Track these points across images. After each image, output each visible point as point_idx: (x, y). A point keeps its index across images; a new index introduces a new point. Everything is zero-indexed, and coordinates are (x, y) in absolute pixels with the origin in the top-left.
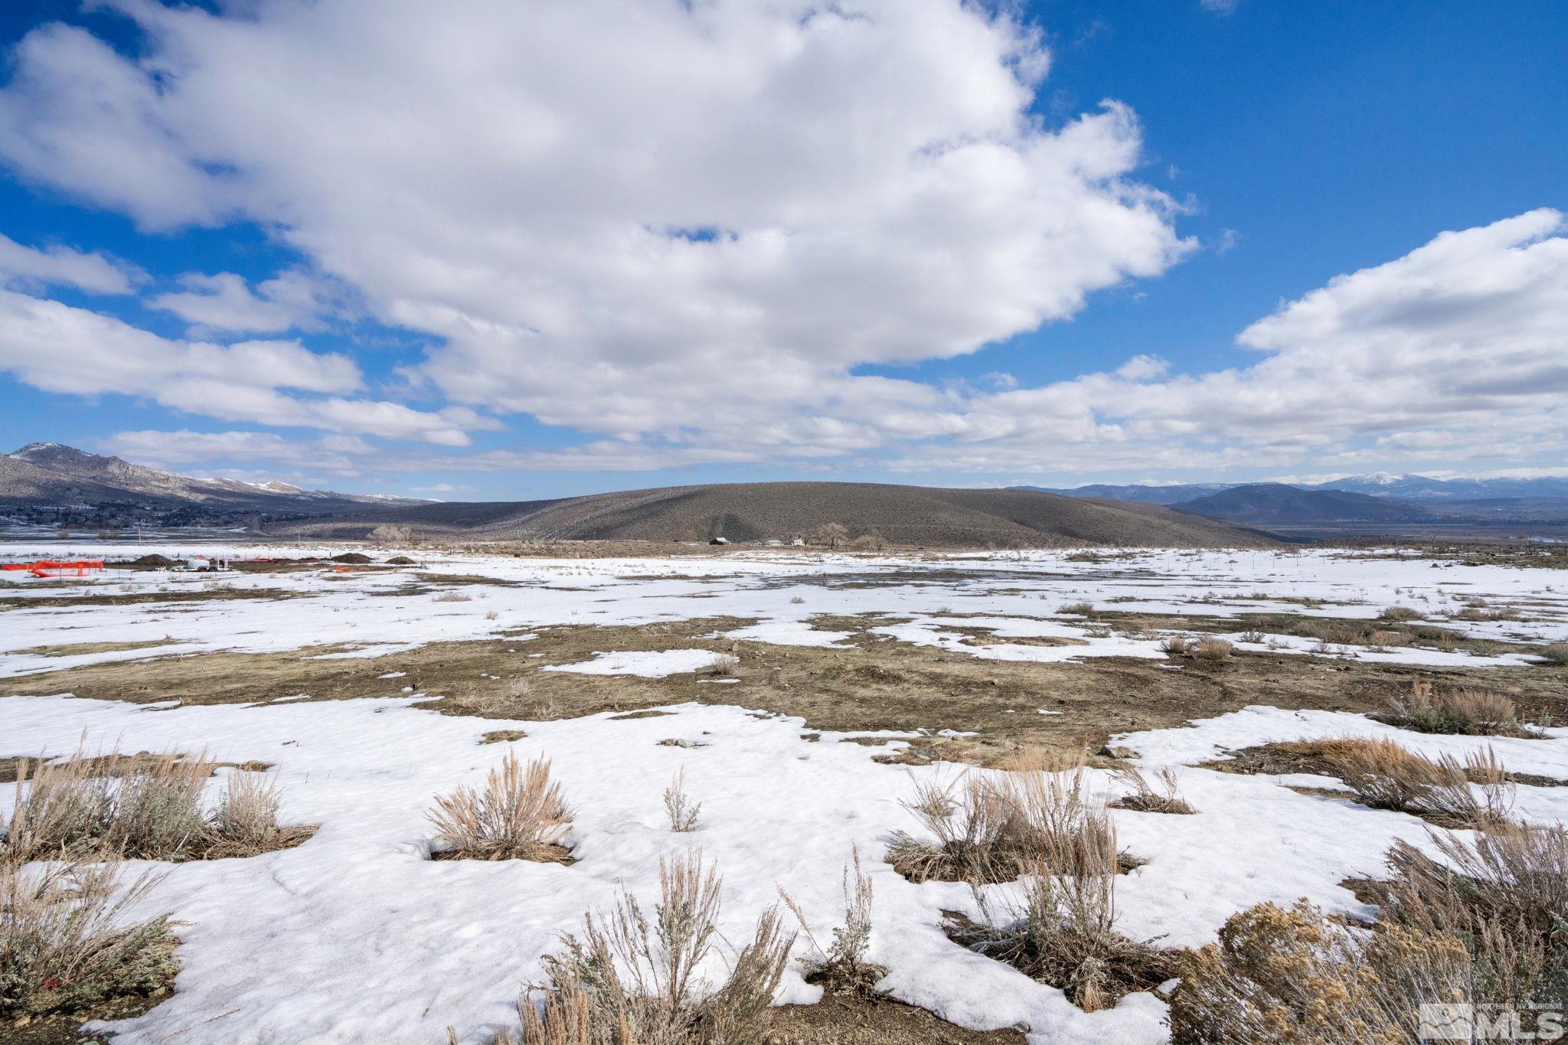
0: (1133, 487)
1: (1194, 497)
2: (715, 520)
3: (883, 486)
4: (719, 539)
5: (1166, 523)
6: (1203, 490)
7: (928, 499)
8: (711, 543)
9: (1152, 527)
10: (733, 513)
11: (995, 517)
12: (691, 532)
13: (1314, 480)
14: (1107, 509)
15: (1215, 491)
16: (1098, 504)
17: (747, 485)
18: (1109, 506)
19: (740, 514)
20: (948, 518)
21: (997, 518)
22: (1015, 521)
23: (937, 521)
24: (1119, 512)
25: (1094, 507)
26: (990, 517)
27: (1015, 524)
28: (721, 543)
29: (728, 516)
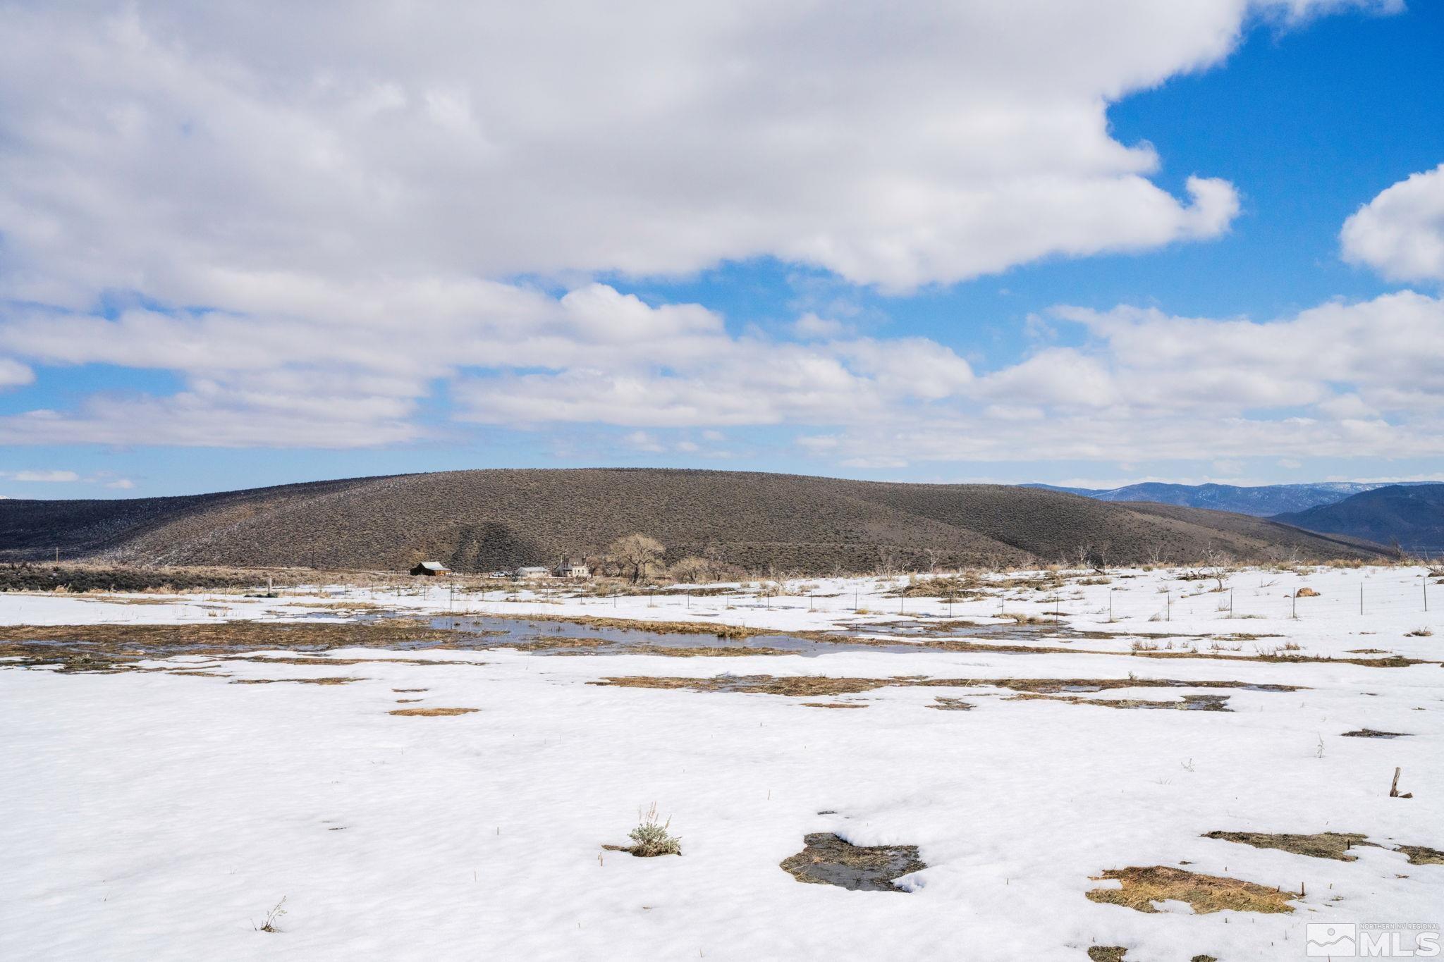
0: (1210, 486)
1: (1308, 504)
2: (467, 533)
3: (777, 477)
4: (427, 565)
7: (849, 499)
8: (412, 572)
10: (500, 520)
11: (964, 531)
14: (1158, 520)
15: (1341, 494)
16: (1143, 512)
17: (531, 473)
18: (1164, 516)
19: (512, 523)
22: (1001, 539)
24: (1180, 526)
25: (1138, 516)
27: (999, 543)
28: (430, 573)
29: (491, 526)
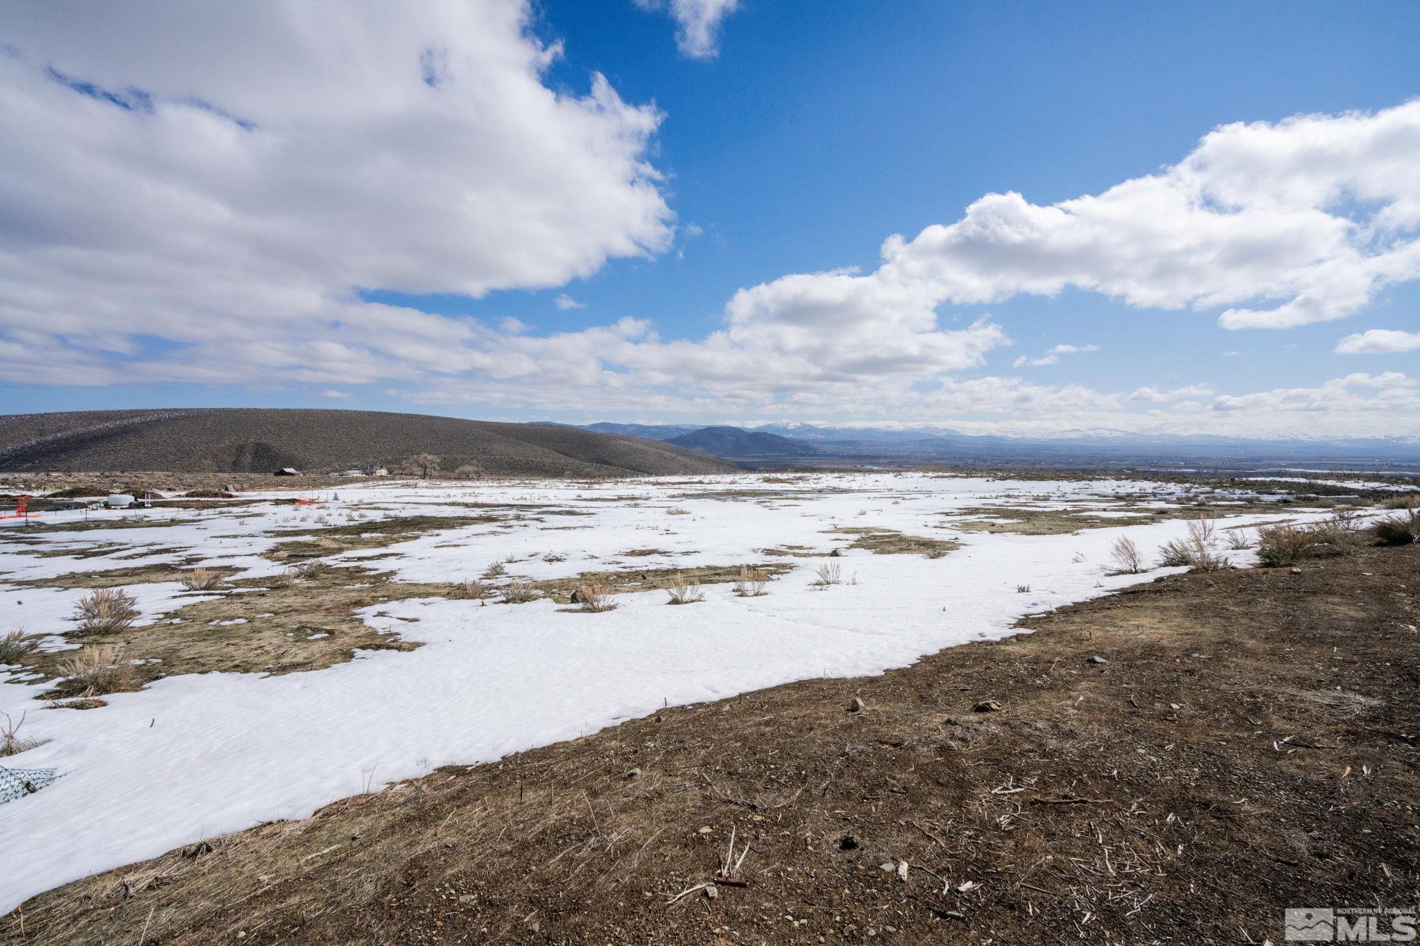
0: (633, 425)
2: (241, 449)
4: (287, 470)
5: (674, 455)
6: (681, 429)
8: (277, 474)
9: (665, 458)
10: (264, 441)
12: (208, 462)
13: (751, 425)
20: (501, 449)
21: (546, 450)
23: (494, 453)
26: (540, 449)
28: (290, 474)
29: (257, 445)
